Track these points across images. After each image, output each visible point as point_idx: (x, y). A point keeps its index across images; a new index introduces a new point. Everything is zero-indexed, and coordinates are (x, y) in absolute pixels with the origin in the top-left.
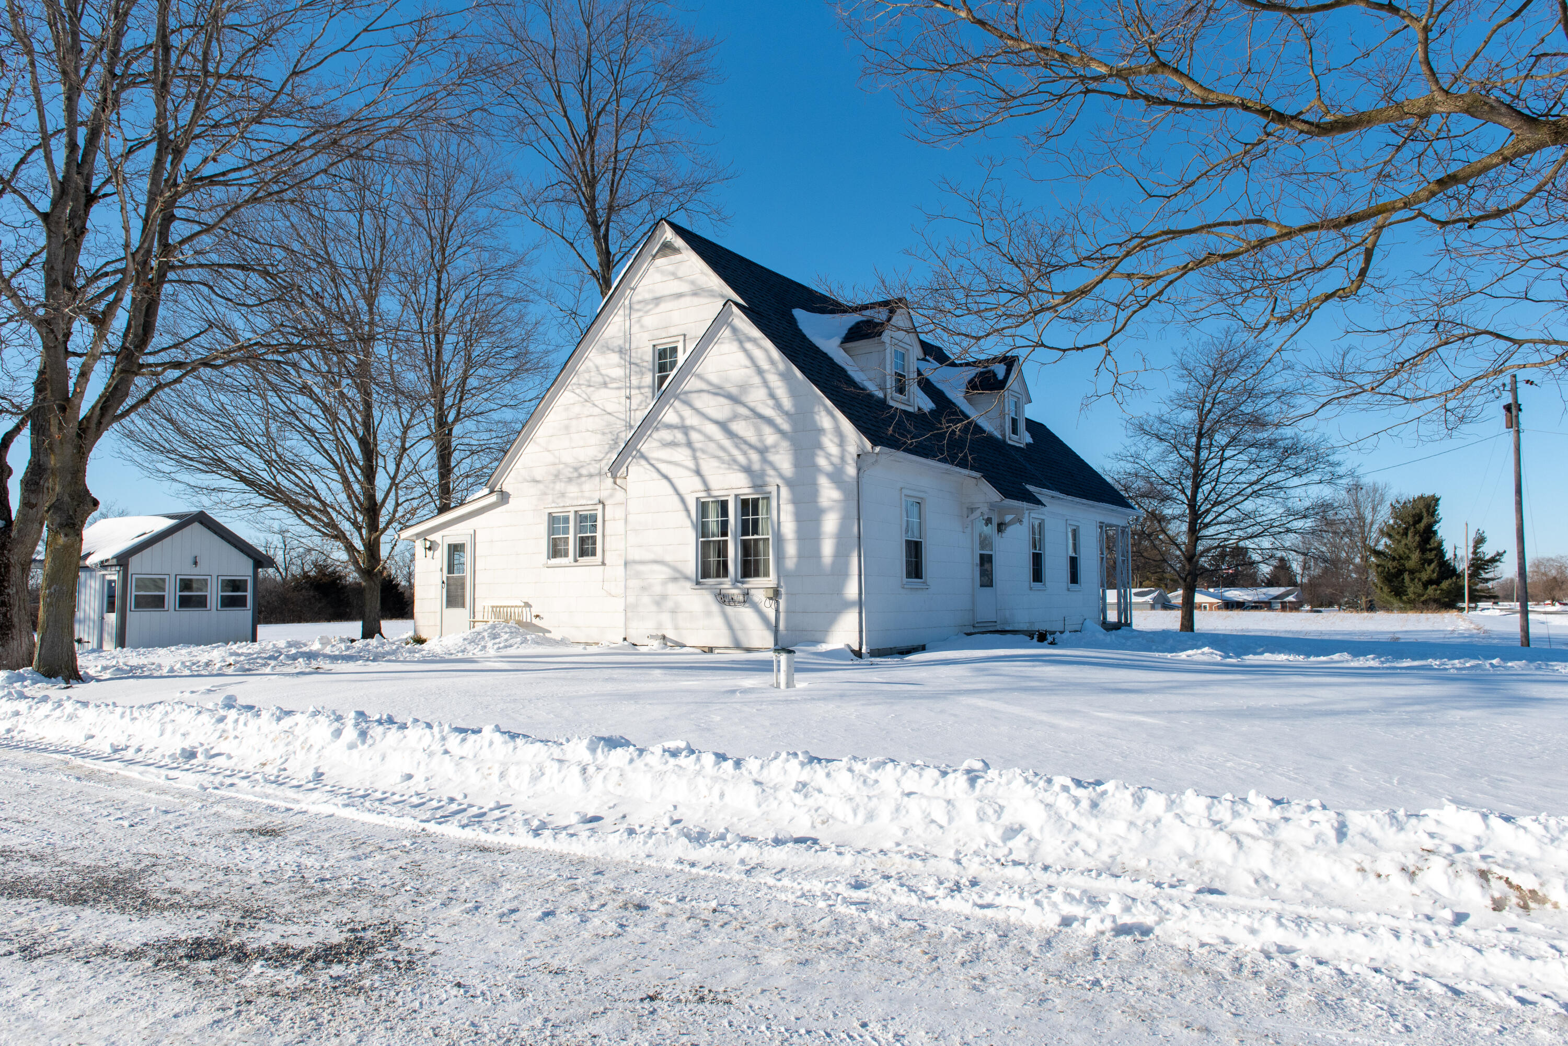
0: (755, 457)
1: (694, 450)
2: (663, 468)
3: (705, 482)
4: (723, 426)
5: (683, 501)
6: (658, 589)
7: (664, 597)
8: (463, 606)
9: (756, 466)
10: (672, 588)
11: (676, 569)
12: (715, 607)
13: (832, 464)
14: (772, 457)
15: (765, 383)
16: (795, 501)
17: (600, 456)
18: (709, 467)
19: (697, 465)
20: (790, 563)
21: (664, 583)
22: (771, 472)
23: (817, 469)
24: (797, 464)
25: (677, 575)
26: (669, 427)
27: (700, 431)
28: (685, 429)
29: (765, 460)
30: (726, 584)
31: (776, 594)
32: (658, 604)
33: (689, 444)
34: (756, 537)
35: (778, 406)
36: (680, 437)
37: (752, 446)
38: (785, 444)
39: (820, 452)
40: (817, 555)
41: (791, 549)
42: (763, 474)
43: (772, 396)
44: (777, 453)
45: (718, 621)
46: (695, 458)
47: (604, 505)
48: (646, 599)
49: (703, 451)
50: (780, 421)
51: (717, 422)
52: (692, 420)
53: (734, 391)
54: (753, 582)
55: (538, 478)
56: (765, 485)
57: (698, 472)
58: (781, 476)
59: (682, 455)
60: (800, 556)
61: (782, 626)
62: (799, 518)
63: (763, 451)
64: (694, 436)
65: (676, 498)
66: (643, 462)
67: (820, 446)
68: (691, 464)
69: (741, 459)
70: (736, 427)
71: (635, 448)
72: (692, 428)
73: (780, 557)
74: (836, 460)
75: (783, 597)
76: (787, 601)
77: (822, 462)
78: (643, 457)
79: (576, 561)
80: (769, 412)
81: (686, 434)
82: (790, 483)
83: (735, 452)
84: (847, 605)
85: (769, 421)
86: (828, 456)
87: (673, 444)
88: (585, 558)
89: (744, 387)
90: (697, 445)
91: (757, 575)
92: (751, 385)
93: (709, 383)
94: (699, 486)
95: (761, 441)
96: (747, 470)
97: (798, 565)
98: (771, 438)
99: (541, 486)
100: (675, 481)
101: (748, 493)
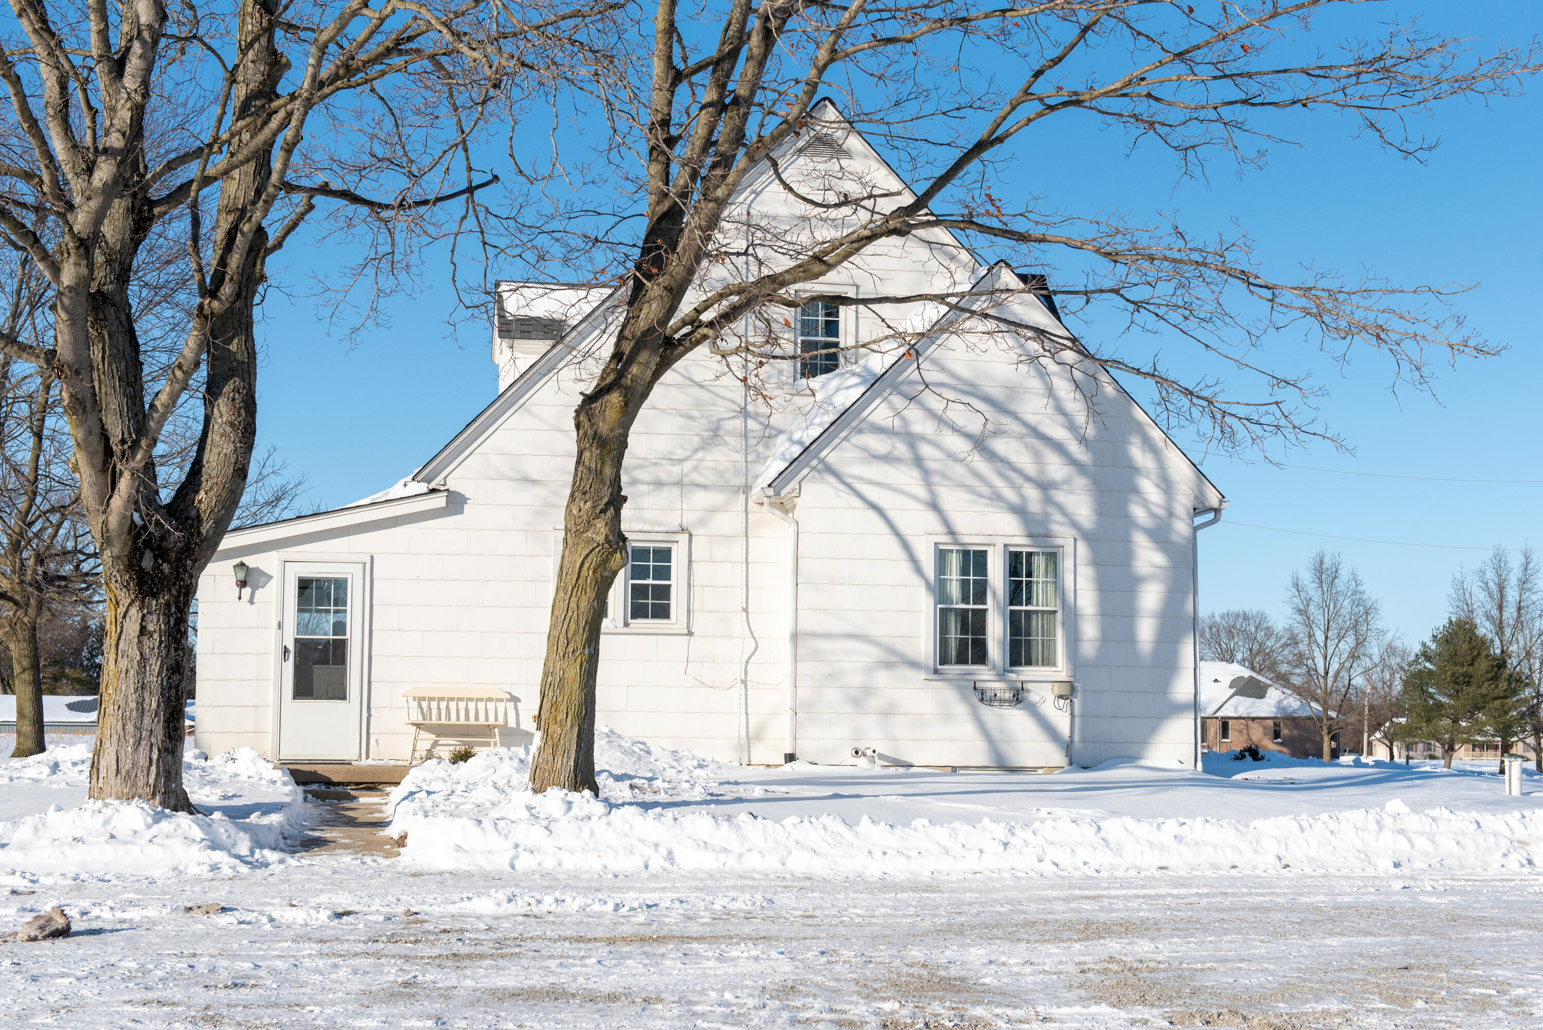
0: (1032, 493)
1: (926, 473)
2: (872, 493)
3: (946, 522)
4: (979, 443)
5: (906, 546)
6: (857, 679)
7: (868, 691)
8: (341, 695)
9: (1035, 506)
10: (882, 678)
11: (893, 651)
12: (960, 709)
13: (1154, 516)
14: (1060, 496)
15: (1050, 392)
16: (1097, 562)
17: (680, 454)
18: (950, 499)
19: (932, 493)
20: (1088, 648)
21: (869, 670)
22: (1058, 517)
23: (1130, 522)
24: (1101, 510)
25: (892, 659)
26: (880, 430)
27: (937, 445)
28: (911, 439)
29: (1048, 500)
30: (983, 674)
31: (1069, 692)
32: (856, 702)
33: (918, 461)
34: (1029, 608)
35: (1072, 427)
36: (902, 449)
37: (1028, 479)
38: (1080, 482)
39: (1133, 497)
40: (1130, 638)
41: (1090, 630)
42: (1046, 519)
43: (1060, 410)
44: (1071, 492)
45: (967, 729)
46: (928, 484)
47: (691, 536)
48: (832, 694)
49: (944, 476)
50: (1075, 448)
51: (968, 436)
52: (921, 425)
53: (997, 393)
54: (1027, 673)
55: (535, 476)
56: (1048, 535)
57: (934, 506)
58: (1074, 524)
59: (908, 478)
60: (1105, 638)
61: (1076, 738)
62: (1103, 587)
63: (1045, 486)
64: (926, 450)
65: (893, 541)
66: (831, 479)
67: (1136, 491)
68: (922, 492)
69: (1009, 494)
70: (1000, 446)
71: (816, 456)
72: (923, 438)
73: (1074, 640)
74: (1160, 512)
75: (1079, 695)
76: (1084, 703)
77: (1138, 512)
78: (829, 470)
79: (626, 625)
80: (1059, 433)
81: (912, 446)
82: (1088, 537)
83: (998, 483)
84: (1178, 709)
85: (1058, 447)
86: (1146, 504)
87: (887, 458)
88: (639, 621)
89: (1013, 390)
90: (932, 465)
91: (1029, 663)
92: (1028, 390)
93: (953, 375)
94: (937, 526)
95: (1042, 471)
96: (1020, 511)
97: (1101, 651)
98: (1056, 468)
99: (540, 491)
100: (891, 514)
101: (1022, 543)
